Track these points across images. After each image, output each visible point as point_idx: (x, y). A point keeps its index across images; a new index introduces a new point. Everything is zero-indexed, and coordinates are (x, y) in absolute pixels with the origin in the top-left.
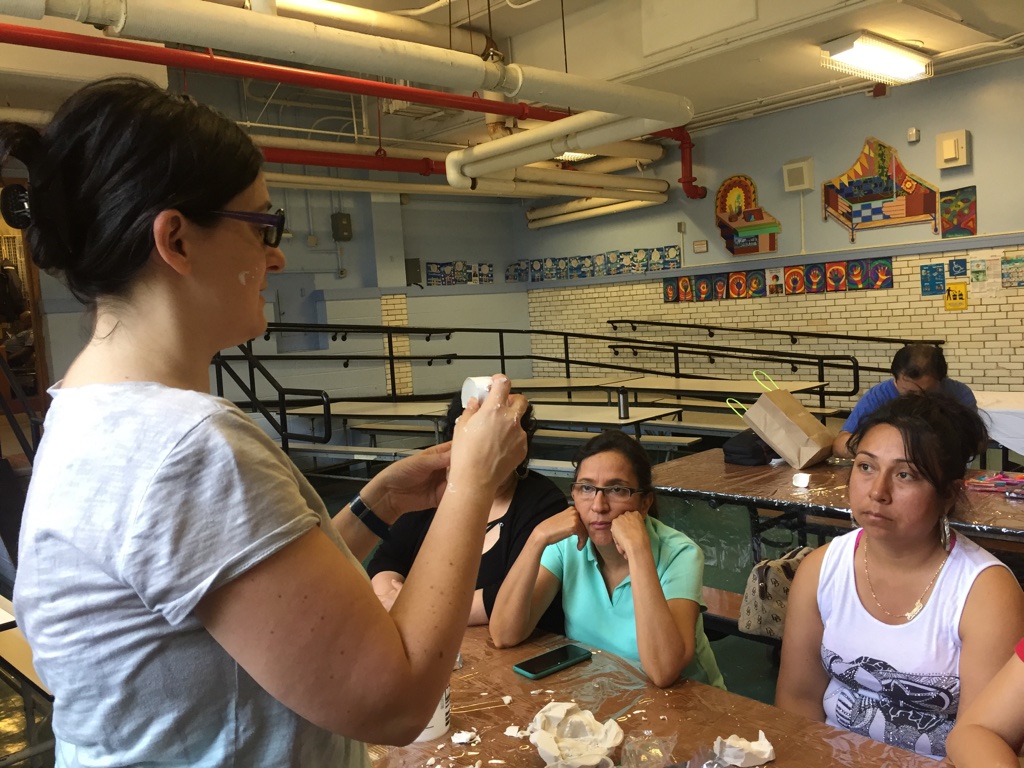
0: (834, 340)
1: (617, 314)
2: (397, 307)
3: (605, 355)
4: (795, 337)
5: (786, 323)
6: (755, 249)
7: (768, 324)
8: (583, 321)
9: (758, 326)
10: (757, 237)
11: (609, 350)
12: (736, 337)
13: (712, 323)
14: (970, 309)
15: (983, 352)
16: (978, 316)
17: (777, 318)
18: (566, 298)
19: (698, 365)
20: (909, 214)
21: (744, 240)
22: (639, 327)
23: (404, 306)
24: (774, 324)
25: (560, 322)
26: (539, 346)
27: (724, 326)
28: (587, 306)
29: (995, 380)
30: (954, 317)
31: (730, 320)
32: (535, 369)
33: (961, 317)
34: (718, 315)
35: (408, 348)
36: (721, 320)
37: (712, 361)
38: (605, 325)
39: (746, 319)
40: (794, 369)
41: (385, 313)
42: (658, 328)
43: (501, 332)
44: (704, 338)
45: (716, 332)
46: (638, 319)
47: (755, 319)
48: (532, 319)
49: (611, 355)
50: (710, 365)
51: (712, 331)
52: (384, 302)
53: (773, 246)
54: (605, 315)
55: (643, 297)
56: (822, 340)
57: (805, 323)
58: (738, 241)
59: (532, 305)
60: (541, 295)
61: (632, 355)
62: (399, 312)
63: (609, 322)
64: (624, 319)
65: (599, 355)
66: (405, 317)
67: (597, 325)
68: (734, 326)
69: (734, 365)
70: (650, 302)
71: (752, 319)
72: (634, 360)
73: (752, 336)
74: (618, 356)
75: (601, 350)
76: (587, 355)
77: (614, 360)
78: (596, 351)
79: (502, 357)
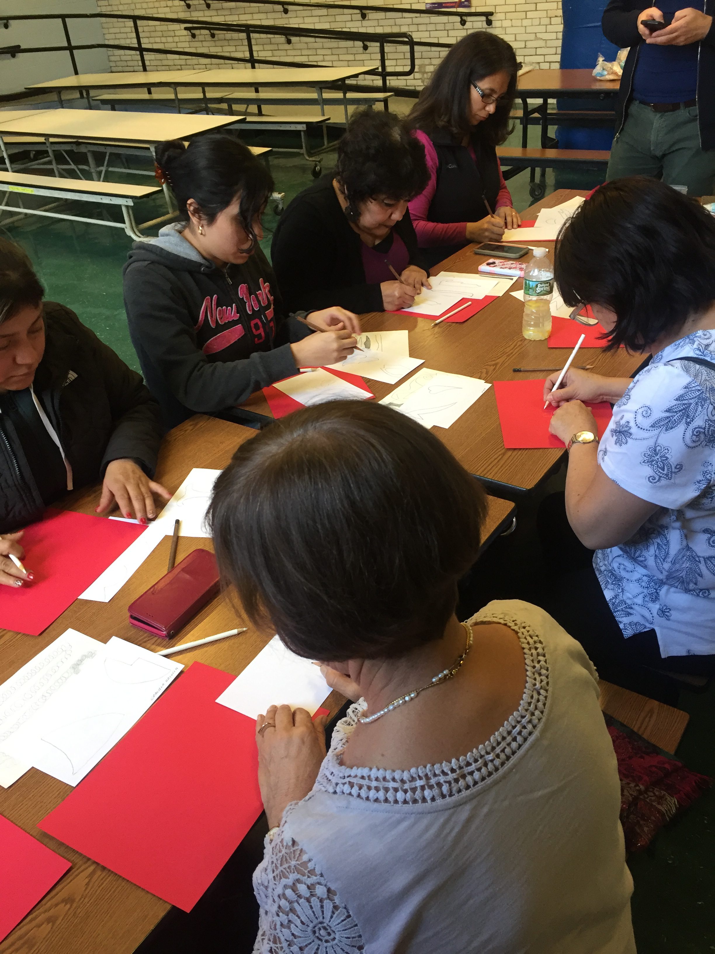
0: (399, 14)
3: (183, 39)
4: (364, 11)
11: (186, 32)
12: (308, 13)
15: (525, 23)
19: (275, 47)
26: (112, 30)
29: (533, 52)
32: (112, 58)
37: (289, 42)
38: (178, 3)
40: (365, 48)
43: (63, 17)
44: (278, 15)
45: (290, 8)
49: (189, 38)
50: (287, 46)
51: (286, 7)
56: (390, 14)
61: (209, 38)
65: (176, 39)
67: (169, 3)
69: (310, 46)
72: (212, 43)
73: (324, 11)
74: (196, 39)
75: (177, 33)
76: (164, 40)
77: (192, 44)
78: (172, 34)
79: (70, 48)
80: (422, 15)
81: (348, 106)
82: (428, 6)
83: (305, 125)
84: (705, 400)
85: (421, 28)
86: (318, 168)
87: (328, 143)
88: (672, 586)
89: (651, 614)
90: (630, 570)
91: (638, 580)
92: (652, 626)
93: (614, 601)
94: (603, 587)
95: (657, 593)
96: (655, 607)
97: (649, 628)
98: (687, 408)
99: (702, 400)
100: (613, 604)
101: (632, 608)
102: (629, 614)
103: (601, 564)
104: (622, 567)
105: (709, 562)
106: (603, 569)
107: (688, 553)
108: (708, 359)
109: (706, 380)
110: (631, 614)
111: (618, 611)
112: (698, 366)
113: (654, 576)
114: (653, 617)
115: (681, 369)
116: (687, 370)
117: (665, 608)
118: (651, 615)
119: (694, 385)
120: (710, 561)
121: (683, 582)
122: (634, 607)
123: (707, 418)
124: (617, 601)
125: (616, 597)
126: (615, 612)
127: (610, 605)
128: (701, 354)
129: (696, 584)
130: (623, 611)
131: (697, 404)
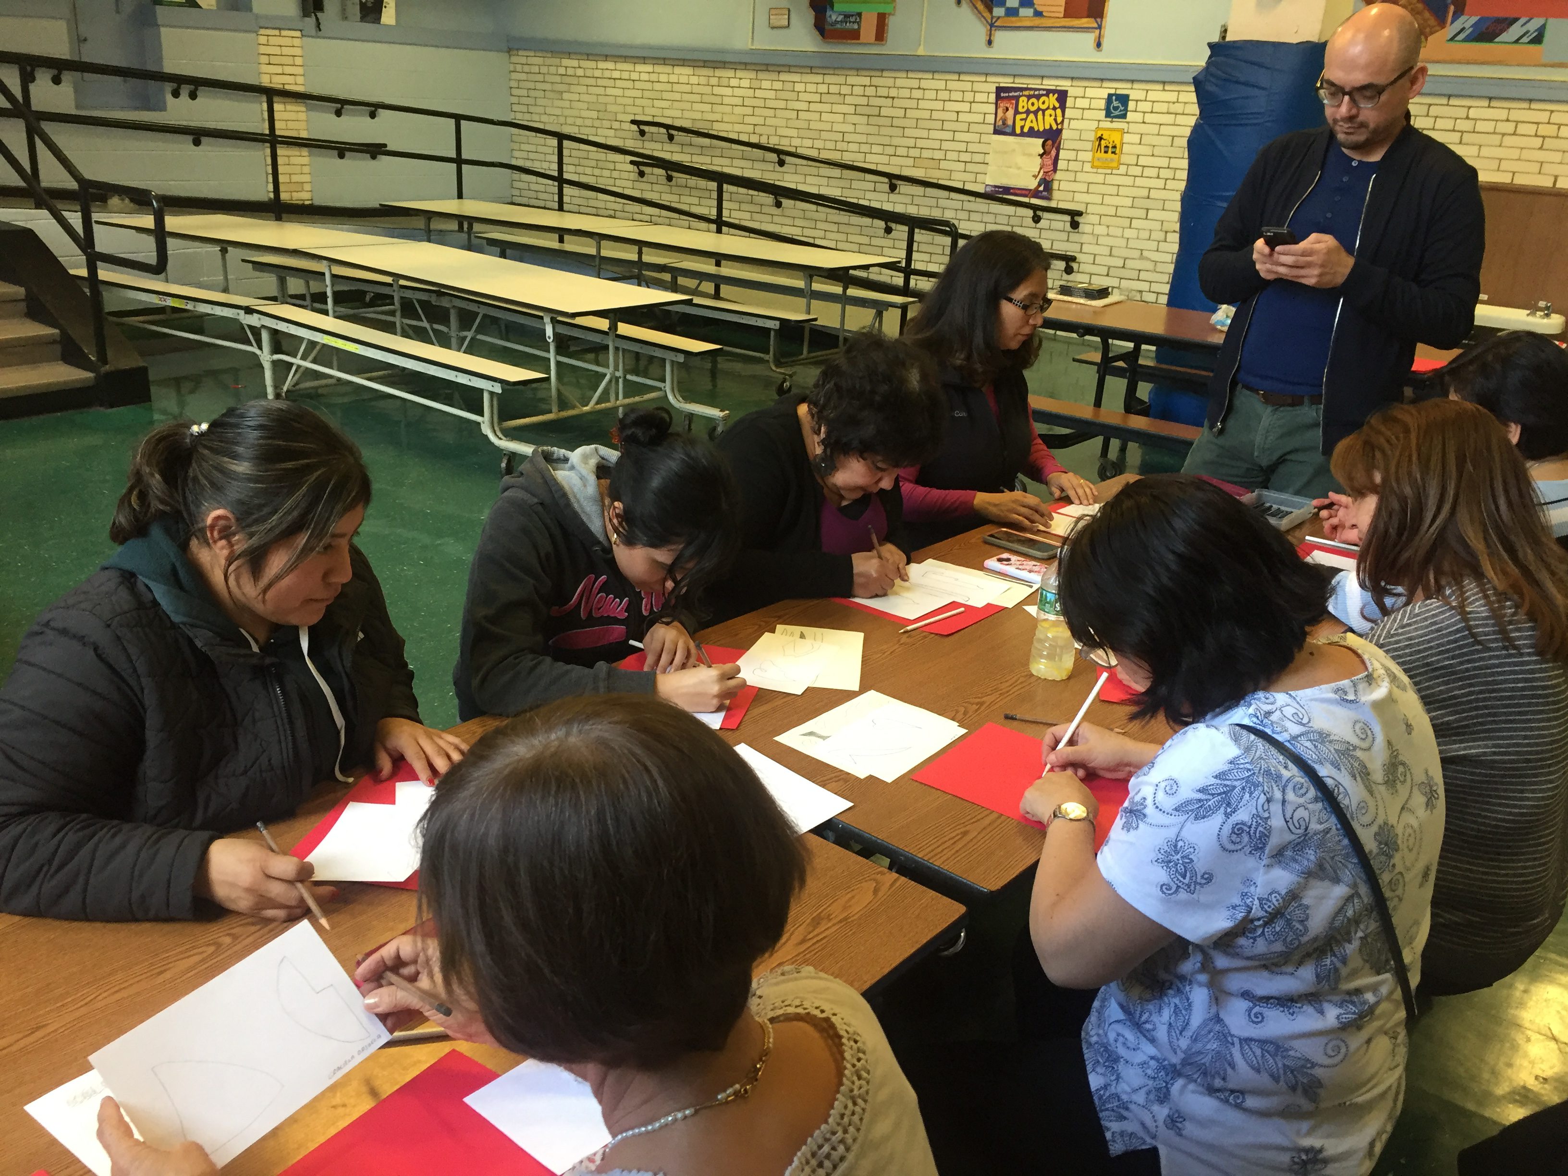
0: (945, 194)
1: (647, 110)
2: (285, 51)
3: (625, 175)
4: (894, 181)
5: (885, 159)
6: (854, 35)
7: (860, 157)
8: (594, 114)
9: (847, 158)
10: (859, 15)
11: (631, 167)
12: (814, 171)
13: (785, 144)
14: (1123, 169)
15: (1128, 233)
16: (1129, 181)
17: (875, 149)
18: (570, 71)
19: (757, 208)
20: (1067, 14)
21: (840, 18)
22: (679, 137)
23: (298, 51)
24: (869, 158)
25: (558, 112)
26: (523, 147)
27: (800, 151)
28: (601, 91)
29: (1134, 275)
30: (1100, 178)
31: (809, 143)
32: (516, 184)
33: (1110, 179)
34: (794, 133)
35: (303, 125)
36: (796, 142)
37: (778, 205)
38: (627, 126)
39: (830, 145)
40: (888, 230)
41: (264, 59)
42: (706, 141)
43: (458, 118)
44: (770, 167)
45: (788, 159)
46: (677, 123)
47: (844, 146)
48: (514, 100)
49: (634, 176)
50: (775, 211)
51: (783, 157)
52: (263, 40)
53: (880, 35)
54: (629, 109)
55: (687, 88)
56: (930, 191)
57: (910, 162)
58: (833, 16)
59: (514, 76)
60: (532, 60)
61: (663, 180)
62: (289, 60)
63: (633, 122)
64: (657, 120)
65: (615, 174)
66: (300, 70)
67: (616, 125)
68: (813, 153)
69: (808, 214)
70: (697, 98)
71: (841, 146)
72: (666, 188)
73: (836, 172)
74: (644, 179)
75: (619, 166)
76: (597, 172)
77: (637, 185)
78: (611, 166)
79: (459, 161)
80: (978, 200)
81: (847, 307)
82: (989, 189)
83: (778, 323)
84: (1256, 785)
85: (974, 216)
86: (787, 385)
87: (809, 352)
88: (1190, 1079)
89: (1155, 1121)
90: (1132, 1046)
91: (1143, 1065)
92: (1154, 1143)
93: (1102, 1092)
94: (1089, 1068)
95: (1168, 1089)
96: (1162, 1112)
97: (1150, 1144)
98: (1229, 791)
99: (1251, 785)
100: (1100, 1098)
101: (1127, 1109)
102: (1122, 1118)
103: (1092, 1033)
104: (1121, 1039)
105: (1247, 1047)
106: (1094, 1039)
107: (1217, 1028)
108: (1268, 731)
109: (1261, 758)
110: (1125, 1118)
111: (1107, 1110)
112: (1252, 737)
113: (1164, 1060)
114: (1157, 1127)
115: (1227, 735)
116: (1236, 739)
117: (1176, 1115)
118: (1154, 1124)
119: (1242, 761)
120: (1249, 1045)
121: (1205, 1074)
122: (1132, 1107)
123: (1254, 811)
124: (1107, 1094)
125: (1106, 1087)
126: (1102, 1111)
127: (1095, 1098)
128: (1258, 722)
129: (1224, 1079)
130: (1113, 1110)
131: (1243, 789)
